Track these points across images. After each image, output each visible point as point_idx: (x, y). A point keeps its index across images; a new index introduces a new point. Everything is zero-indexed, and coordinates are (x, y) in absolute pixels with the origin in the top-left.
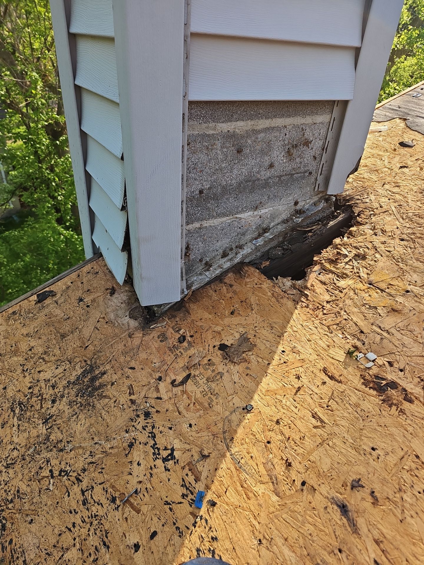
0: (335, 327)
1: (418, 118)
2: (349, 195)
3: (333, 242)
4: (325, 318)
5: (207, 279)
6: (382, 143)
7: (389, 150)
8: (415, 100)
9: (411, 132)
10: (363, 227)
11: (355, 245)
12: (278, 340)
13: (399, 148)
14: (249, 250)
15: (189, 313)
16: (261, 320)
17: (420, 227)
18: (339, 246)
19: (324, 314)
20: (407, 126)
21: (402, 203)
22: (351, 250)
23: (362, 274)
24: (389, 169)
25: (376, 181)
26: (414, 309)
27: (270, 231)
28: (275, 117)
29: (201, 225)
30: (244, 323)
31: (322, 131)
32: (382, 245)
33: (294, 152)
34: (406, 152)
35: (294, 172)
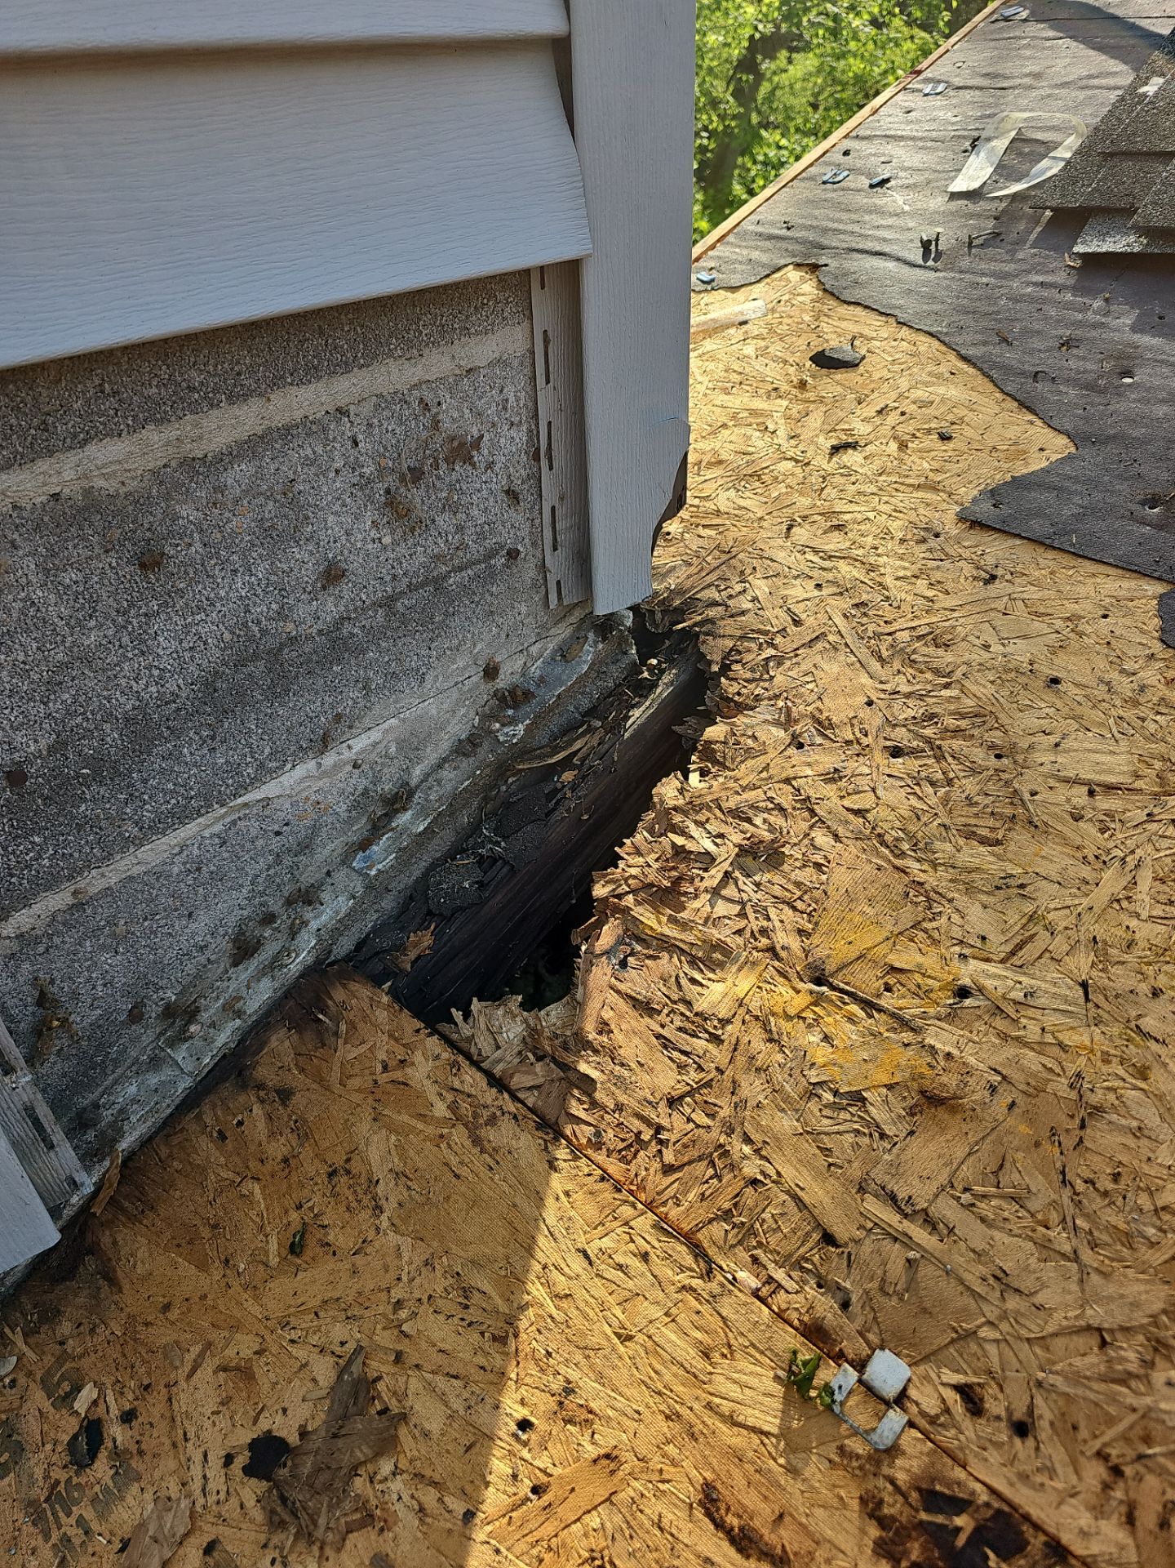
0: (718, 1229)
1: (856, 255)
2: (680, 591)
3: (656, 800)
4: (671, 1192)
5: (185, 1083)
6: (758, 365)
7: (784, 387)
8: (834, 195)
9: (843, 310)
10: (746, 720)
11: (732, 804)
12: (498, 1361)
13: (813, 377)
14: (344, 904)
15: (112, 1281)
16: (418, 1261)
17: (947, 686)
18: (677, 818)
19: (668, 1169)
20: (825, 290)
21: (865, 597)
22: (724, 829)
23: (781, 938)
24: (797, 461)
25: (761, 519)
26: (1004, 1078)
27: (416, 799)
28: (276, 383)
29: (75, 893)
30: (347, 1289)
31: (510, 392)
32: (828, 787)
33: (415, 496)
34: (839, 389)
35: (444, 569)
